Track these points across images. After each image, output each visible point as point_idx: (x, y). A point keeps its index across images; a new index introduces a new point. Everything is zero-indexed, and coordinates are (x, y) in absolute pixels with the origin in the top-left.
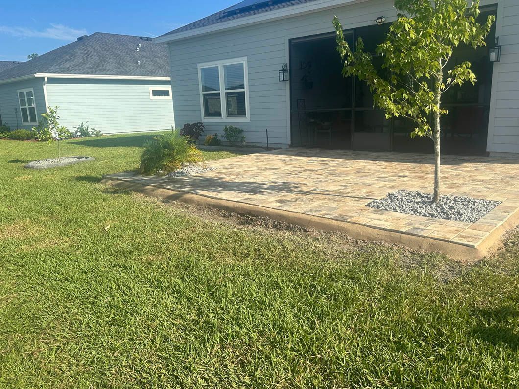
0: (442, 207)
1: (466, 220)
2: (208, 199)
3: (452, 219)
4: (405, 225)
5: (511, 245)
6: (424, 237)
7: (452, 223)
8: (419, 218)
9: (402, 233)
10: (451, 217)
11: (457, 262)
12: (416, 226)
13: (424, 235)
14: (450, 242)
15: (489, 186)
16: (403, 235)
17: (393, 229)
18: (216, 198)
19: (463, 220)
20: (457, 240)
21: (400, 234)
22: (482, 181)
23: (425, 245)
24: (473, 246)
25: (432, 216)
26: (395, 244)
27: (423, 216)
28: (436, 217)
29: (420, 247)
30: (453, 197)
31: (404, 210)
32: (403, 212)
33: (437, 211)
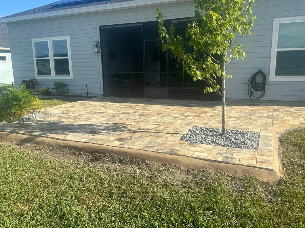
0: (230, 139)
1: (251, 148)
2: (58, 141)
3: (242, 148)
4: (217, 155)
5: (287, 164)
6: (237, 165)
7: (244, 151)
8: (221, 148)
9: (220, 162)
10: (242, 146)
11: (266, 183)
12: (225, 155)
13: (236, 163)
14: (256, 167)
15: (243, 121)
16: (221, 164)
17: (213, 159)
18: (66, 140)
19: (250, 148)
20: (259, 165)
21: (219, 163)
22: (235, 118)
23: (239, 171)
24: (272, 170)
25: (228, 146)
26: (217, 171)
27: (222, 146)
28: (231, 146)
29: (235, 172)
30: (230, 131)
31: (208, 143)
32: (208, 144)
33: (228, 142)
